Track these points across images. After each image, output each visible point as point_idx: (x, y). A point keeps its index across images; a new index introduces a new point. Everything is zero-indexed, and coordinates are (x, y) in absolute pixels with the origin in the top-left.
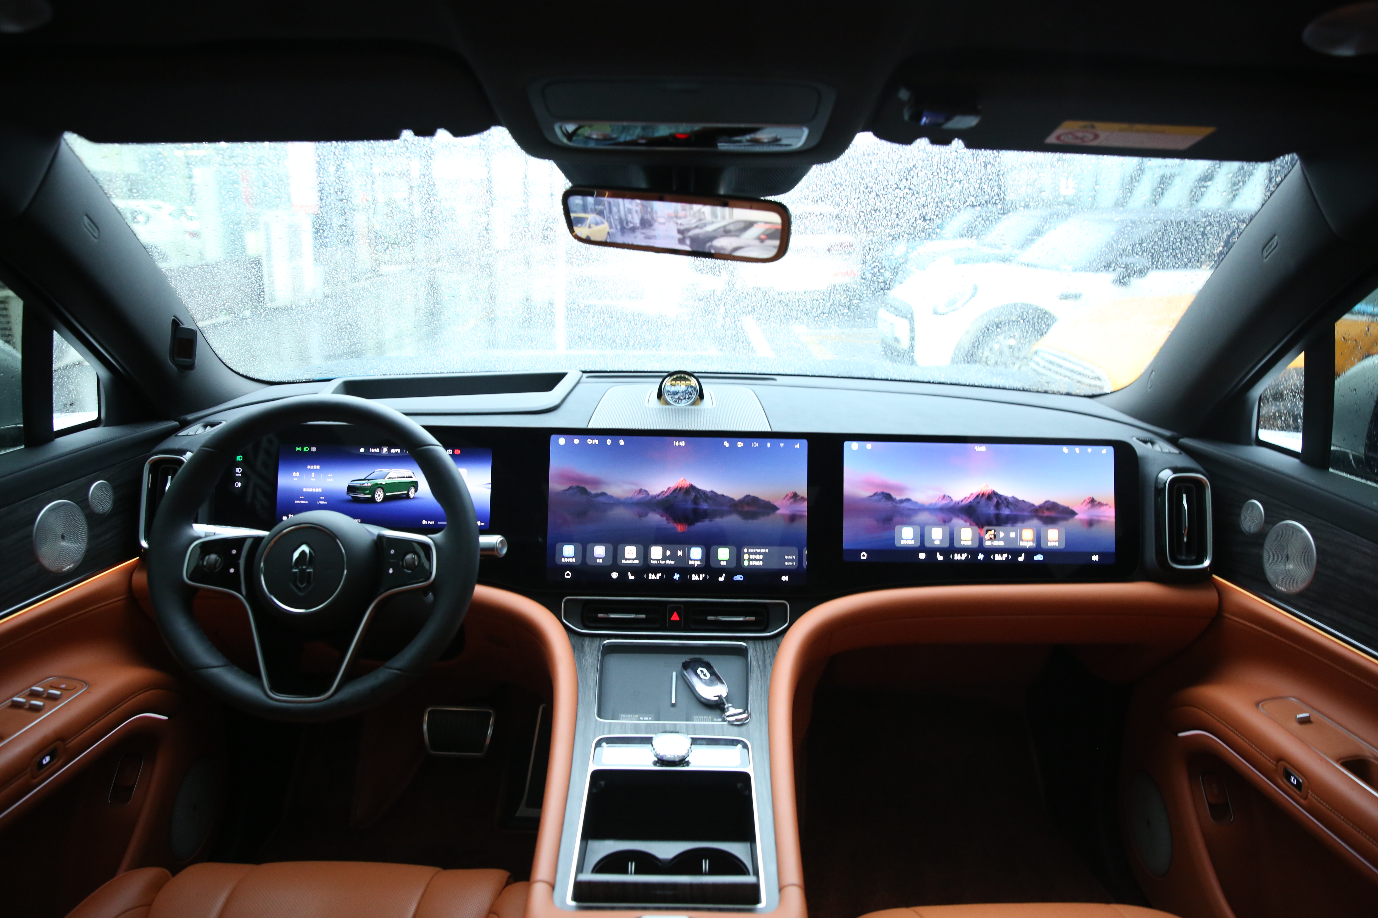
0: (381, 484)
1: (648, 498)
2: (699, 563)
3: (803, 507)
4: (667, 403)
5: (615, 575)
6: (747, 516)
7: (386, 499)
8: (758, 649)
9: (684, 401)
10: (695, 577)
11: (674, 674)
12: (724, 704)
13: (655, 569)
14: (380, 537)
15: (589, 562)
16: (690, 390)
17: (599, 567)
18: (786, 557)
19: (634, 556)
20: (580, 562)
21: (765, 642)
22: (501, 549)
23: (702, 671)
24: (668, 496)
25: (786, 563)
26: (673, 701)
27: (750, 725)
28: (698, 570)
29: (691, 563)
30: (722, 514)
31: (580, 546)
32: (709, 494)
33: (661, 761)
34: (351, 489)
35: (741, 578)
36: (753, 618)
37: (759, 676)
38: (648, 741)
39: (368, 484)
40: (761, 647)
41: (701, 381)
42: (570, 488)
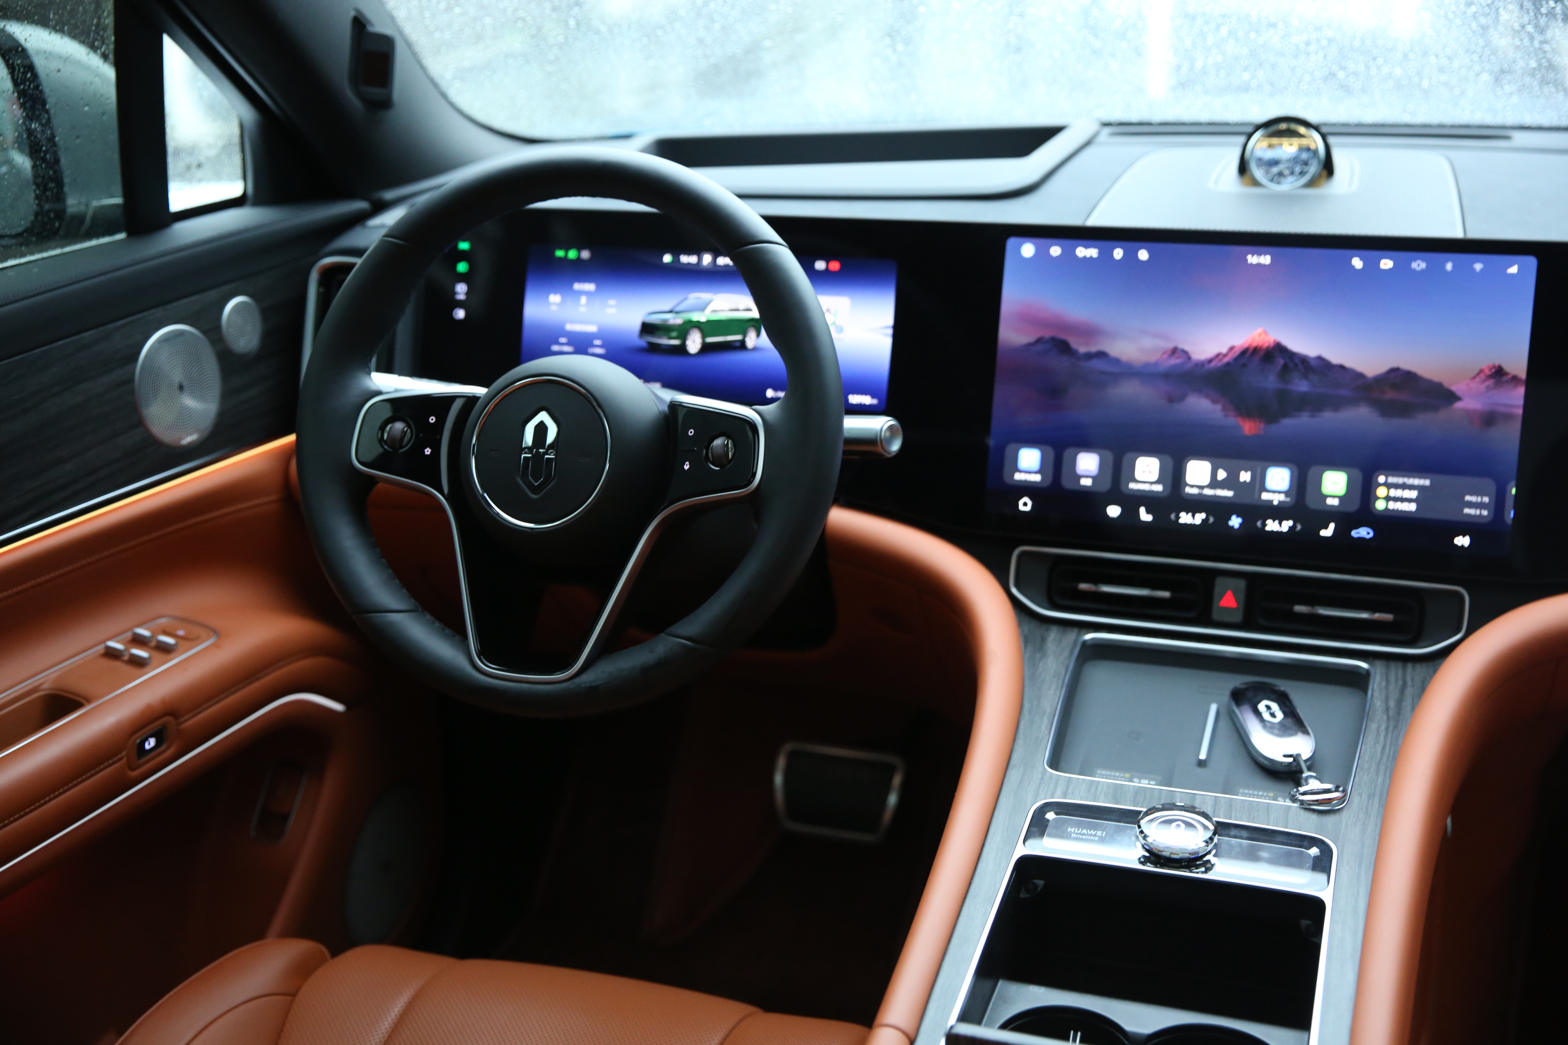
0: (698, 322)
1: (1189, 366)
2: (1282, 497)
3: (1516, 397)
4: (1255, 183)
5: (1114, 511)
6: (1387, 409)
7: (706, 348)
8: (1392, 678)
9: (1291, 179)
10: (1272, 526)
11: (1214, 708)
12: (1302, 772)
13: (1195, 504)
14: (674, 406)
15: (1066, 483)
16: (1305, 156)
17: (1085, 493)
18: (1468, 498)
19: (1155, 476)
20: (1048, 482)
21: (1410, 666)
22: (890, 441)
23: (1268, 707)
24: (1228, 364)
25: (1467, 511)
26: (1203, 756)
27: (1345, 814)
28: (1279, 513)
29: (1265, 496)
30: (1337, 404)
31: (1051, 452)
32: (1313, 363)
33: (1154, 856)
34: (646, 328)
35: (1368, 533)
36: (1389, 617)
37: (1383, 727)
38: (1132, 817)
39: (675, 320)
40: (1400, 672)
41: (1331, 140)
42: (1039, 341)
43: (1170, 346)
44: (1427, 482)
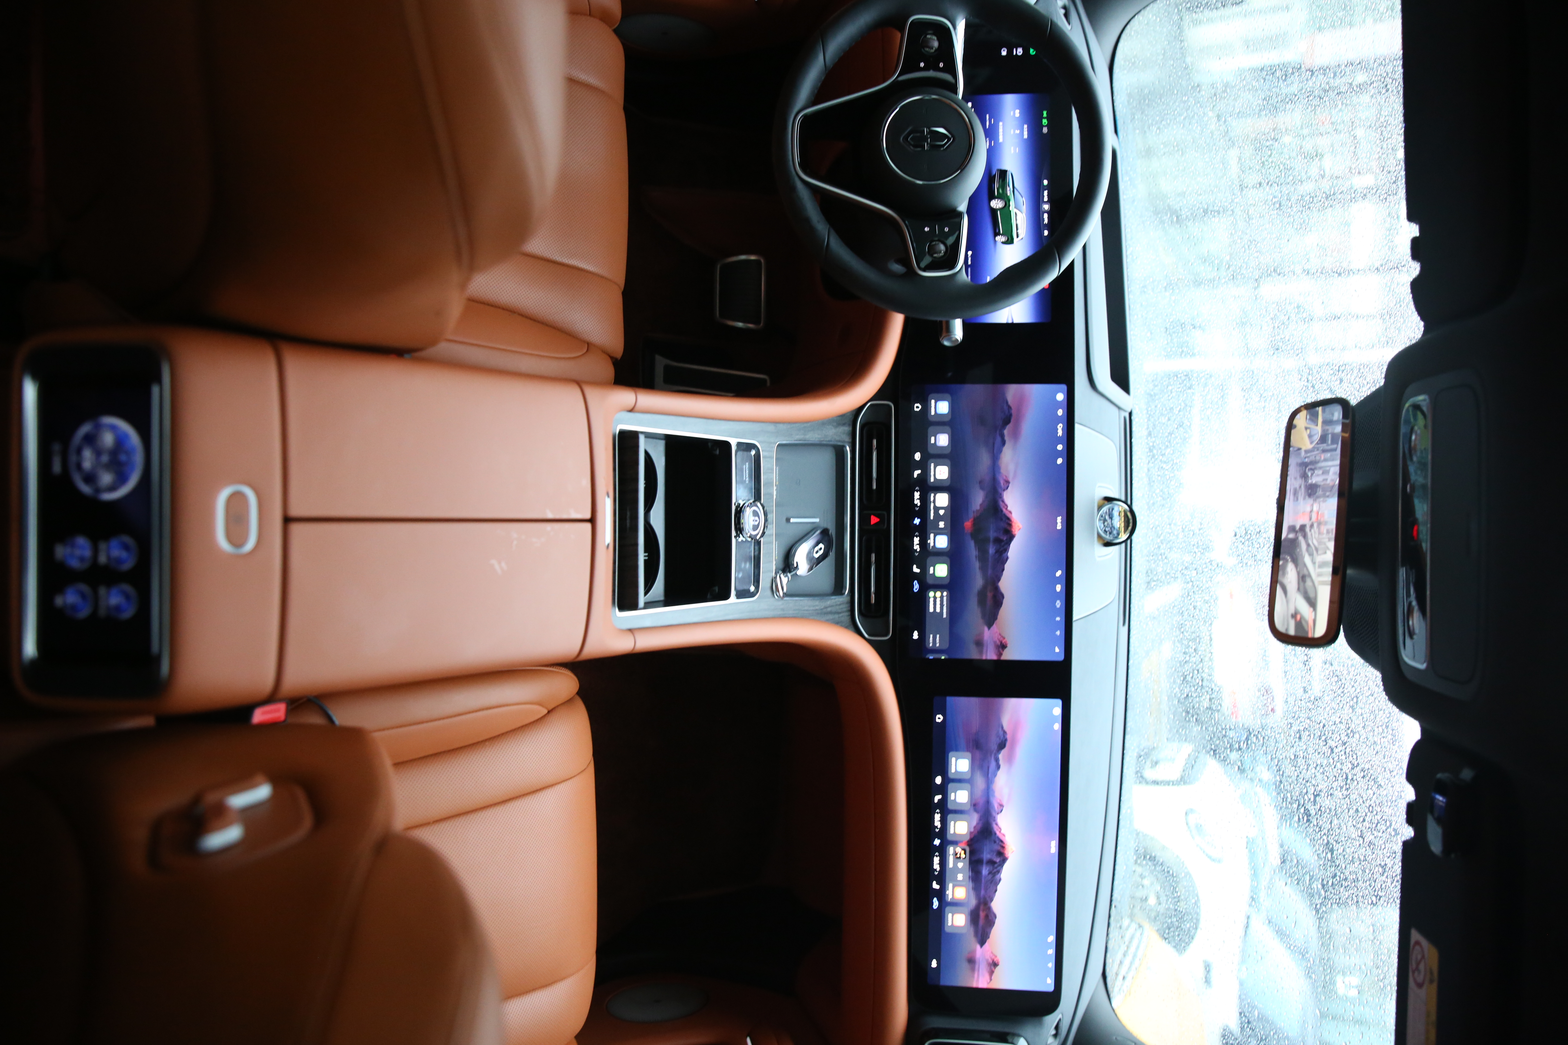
0: (1009, 206)
1: (1000, 490)
2: (932, 544)
3: (990, 655)
4: (1100, 508)
5: (918, 456)
6: (982, 594)
7: (994, 211)
8: (841, 606)
9: (1102, 526)
10: (916, 540)
11: (817, 520)
12: (790, 572)
13: (924, 499)
14: (960, 215)
15: (931, 429)
16: (1115, 532)
17: (926, 440)
18: (938, 636)
19: (938, 477)
20: (930, 419)
21: (849, 613)
22: (950, 339)
23: (821, 549)
24: (1002, 511)
25: (931, 636)
26: (792, 520)
27: (772, 599)
28: (924, 543)
29: (932, 535)
30: (983, 569)
31: (947, 419)
32: (1004, 555)
33: (740, 511)
34: (1003, 173)
35: (916, 589)
36: (873, 601)
37: (817, 608)
38: (757, 497)
39: (1009, 191)
40: (845, 609)
41: (1123, 545)
42: (1009, 407)
43: (1010, 480)
44: (945, 616)
